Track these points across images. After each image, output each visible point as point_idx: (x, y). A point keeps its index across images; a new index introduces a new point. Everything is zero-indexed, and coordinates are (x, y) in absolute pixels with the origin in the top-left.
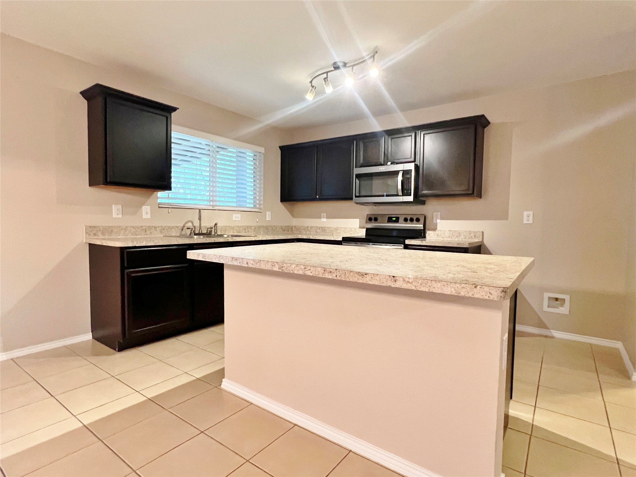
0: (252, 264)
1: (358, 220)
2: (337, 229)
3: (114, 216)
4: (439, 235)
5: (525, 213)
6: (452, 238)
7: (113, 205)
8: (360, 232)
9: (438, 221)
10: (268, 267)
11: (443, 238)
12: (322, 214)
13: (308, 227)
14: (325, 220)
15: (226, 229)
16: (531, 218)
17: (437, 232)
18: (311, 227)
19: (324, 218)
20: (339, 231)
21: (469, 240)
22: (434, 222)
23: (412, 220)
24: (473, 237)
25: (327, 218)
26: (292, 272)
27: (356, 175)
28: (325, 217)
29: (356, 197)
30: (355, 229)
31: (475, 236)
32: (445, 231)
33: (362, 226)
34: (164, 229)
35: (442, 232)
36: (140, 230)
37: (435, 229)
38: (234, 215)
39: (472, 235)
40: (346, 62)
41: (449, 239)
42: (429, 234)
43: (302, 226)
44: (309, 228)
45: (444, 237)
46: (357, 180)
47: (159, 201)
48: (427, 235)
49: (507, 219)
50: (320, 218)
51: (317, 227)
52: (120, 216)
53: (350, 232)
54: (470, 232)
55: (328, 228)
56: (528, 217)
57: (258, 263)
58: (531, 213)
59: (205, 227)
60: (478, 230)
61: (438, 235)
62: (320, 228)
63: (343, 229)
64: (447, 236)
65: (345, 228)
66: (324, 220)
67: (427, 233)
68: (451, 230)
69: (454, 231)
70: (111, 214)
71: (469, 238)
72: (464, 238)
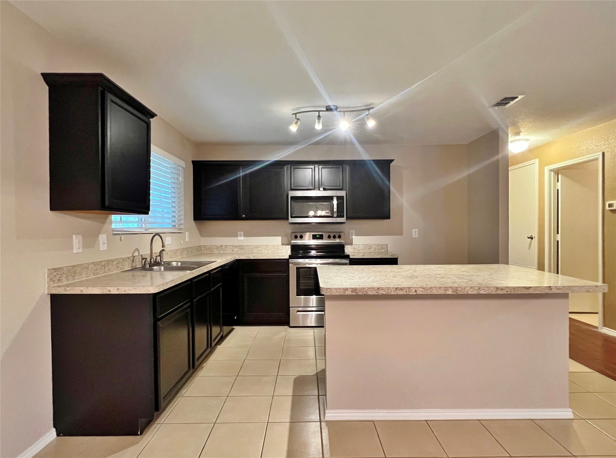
0: (422, 291)
1: (280, 237)
2: (257, 247)
3: (75, 251)
4: (355, 248)
5: (414, 230)
6: (366, 250)
7: (74, 236)
8: (283, 249)
9: (354, 237)
10: (442, 292)
12: (239, 232)
13: (221, 246)
14: (242, 238)
16: (417, 233)
17: (353, 246)
18: (226, 246)
19: (241, 236)
20: (260, 249)
22: (351, 238)
23: (334, 237)
24: (381, 248)
25: (244, 236)
26: (466, 293)
27: (291, 197)
28: (243, 235)
29: (292, 217)
30: (278, 246)
31: (382, 248)
32: (360, 245)
33: (284, 243)
34: (119, 263)
35: (358, 246)
36: (99, 266)
37: (351, 244)
40: (338, 107)
41: (363, 251)
42: (347, 248)
43: (215, 246)
44: (223, 247)
45: (359, 250)
46: (292, 202)
47: (113, 226)
49: (403, 235)
50: (236, 236)
51: (233, 246)
52: (81, 250)
53: (272, 249)
54: (378, 245)
55: (247, 246)
56: (415, 233)
57: (429, 290)
58: (417, 230)
60: (383, 244)
62: (237, 246)
63: (264, 247)
64: (362, 248)
65: (267, 246)
67: (346, 247)
68: (364, 244)
69: (367, 245)
70: (72, 248)
71: (378, 250)
72: (375, 250)
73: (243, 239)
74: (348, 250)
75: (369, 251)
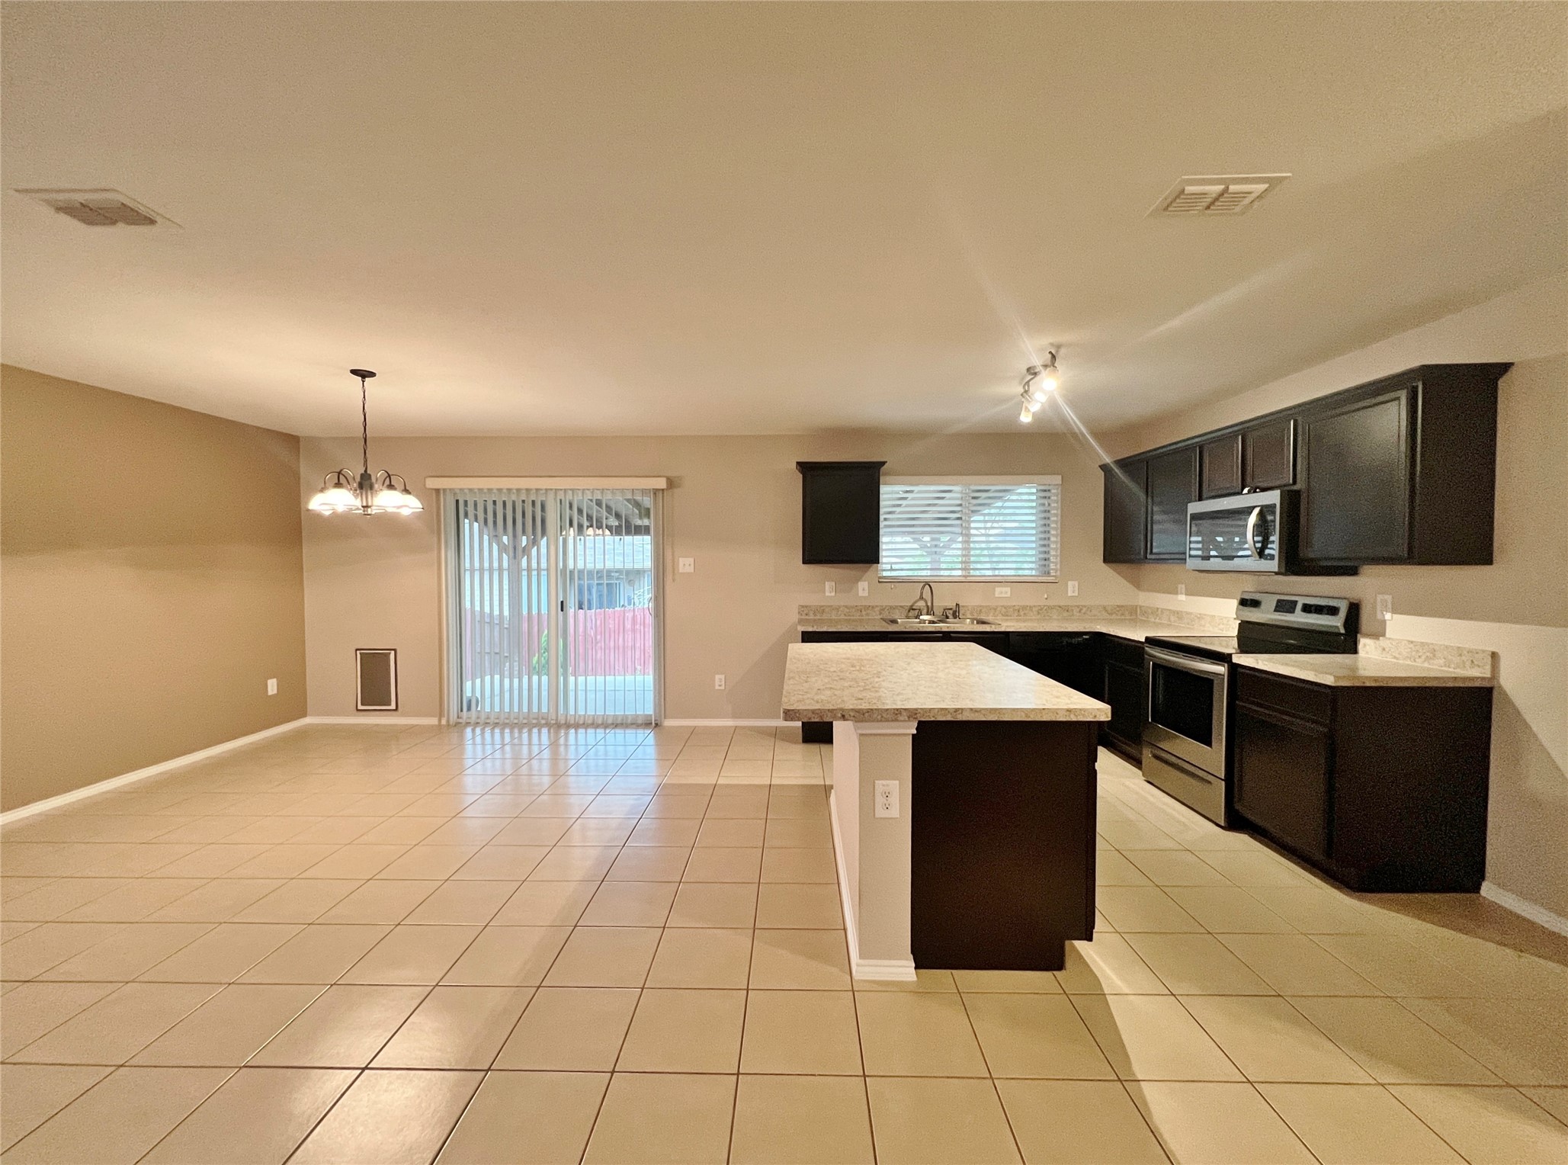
1: (1230, 602)
2: (1200, 617)
3: (827, 594)
4: (1387, 650)
6: (1415, 661)
7: (827, 582)
9: (1388, 616)
11: (1395, 657)
12: (1180, 587)
13: (1158, 610)
15: (981, 610)
17: (1382, 641)
18: (1162, 610)
19: (1182, 593)
20: (1203, 622)
21: (1458, 670)
22: (1382, 617)
24: (1469, 664)
25: (1186, 594)
28: (1184, 592)
31: (1473, 661)
32: (1402, 642)
33: (1233, 615)
34: (883, 610)
35: (1397, 644)
36: (854, 610)
37: (1378, 634)
38: (997, 589)
39: (1464, 658)
41: (1409, 662)
42: (1365, 645)
43: (1151, 608)
44: (1160, 612)
45: (1397, 656)
48: (1360, 647)
51: (1171, 611)
52: (833, 594)
53: (1219, 625)
54: (1460, 651)
55: (1187, 613)
59: (939, 606)
60: (1480, 648)
61: (1384, 649)
62: (1175, 612)
63: (1209, 619)
64: (1405, 652)
65: (1212, 616)
66: (1182, 597)
67: (1360, 643)
68: (1412, 642)
69: (1423, 644)
70: (824, 592)
71: (1458, 667)
72: (1445, 666)
73: (1184, 599)
74: (1367, 653)
75: (1426, 665)
